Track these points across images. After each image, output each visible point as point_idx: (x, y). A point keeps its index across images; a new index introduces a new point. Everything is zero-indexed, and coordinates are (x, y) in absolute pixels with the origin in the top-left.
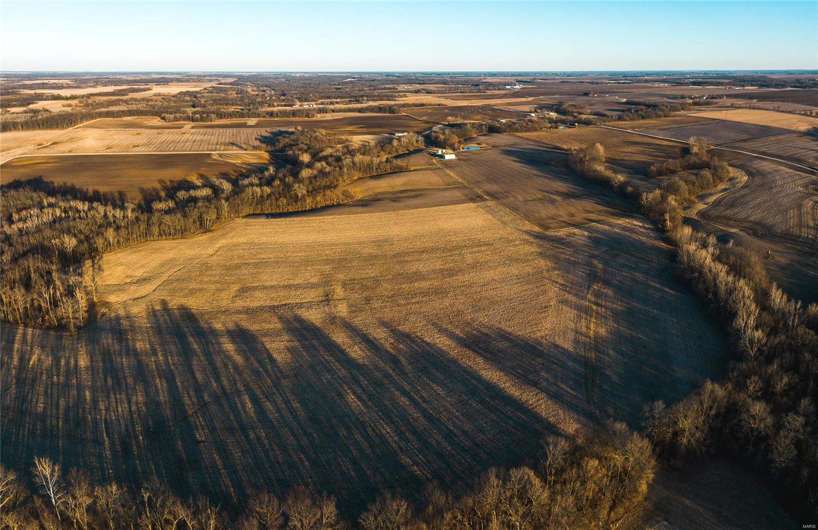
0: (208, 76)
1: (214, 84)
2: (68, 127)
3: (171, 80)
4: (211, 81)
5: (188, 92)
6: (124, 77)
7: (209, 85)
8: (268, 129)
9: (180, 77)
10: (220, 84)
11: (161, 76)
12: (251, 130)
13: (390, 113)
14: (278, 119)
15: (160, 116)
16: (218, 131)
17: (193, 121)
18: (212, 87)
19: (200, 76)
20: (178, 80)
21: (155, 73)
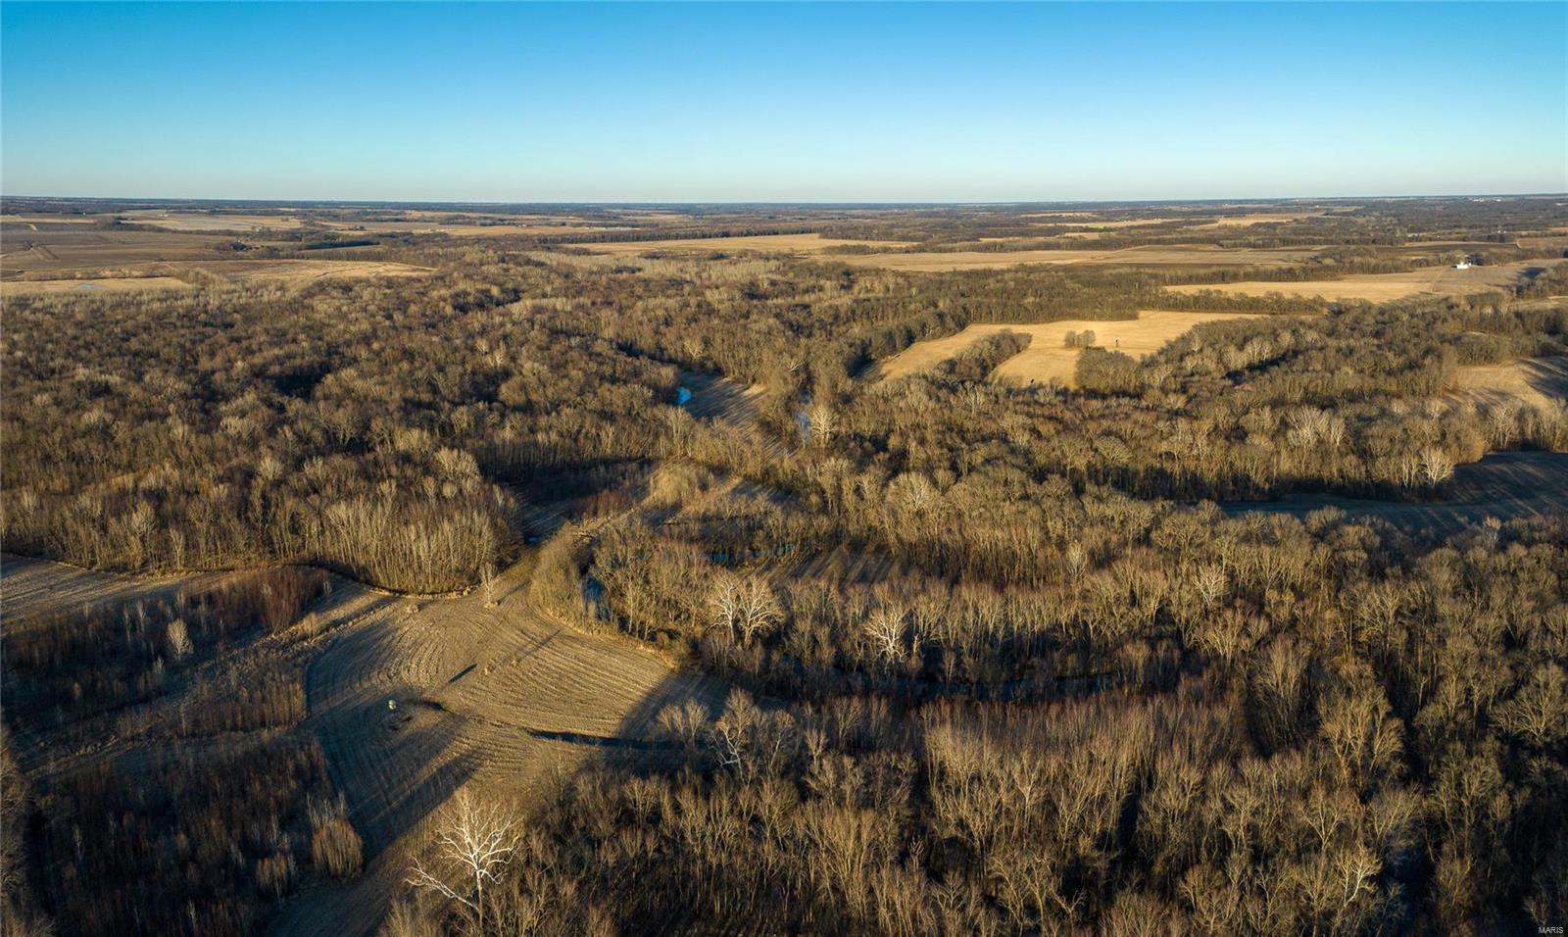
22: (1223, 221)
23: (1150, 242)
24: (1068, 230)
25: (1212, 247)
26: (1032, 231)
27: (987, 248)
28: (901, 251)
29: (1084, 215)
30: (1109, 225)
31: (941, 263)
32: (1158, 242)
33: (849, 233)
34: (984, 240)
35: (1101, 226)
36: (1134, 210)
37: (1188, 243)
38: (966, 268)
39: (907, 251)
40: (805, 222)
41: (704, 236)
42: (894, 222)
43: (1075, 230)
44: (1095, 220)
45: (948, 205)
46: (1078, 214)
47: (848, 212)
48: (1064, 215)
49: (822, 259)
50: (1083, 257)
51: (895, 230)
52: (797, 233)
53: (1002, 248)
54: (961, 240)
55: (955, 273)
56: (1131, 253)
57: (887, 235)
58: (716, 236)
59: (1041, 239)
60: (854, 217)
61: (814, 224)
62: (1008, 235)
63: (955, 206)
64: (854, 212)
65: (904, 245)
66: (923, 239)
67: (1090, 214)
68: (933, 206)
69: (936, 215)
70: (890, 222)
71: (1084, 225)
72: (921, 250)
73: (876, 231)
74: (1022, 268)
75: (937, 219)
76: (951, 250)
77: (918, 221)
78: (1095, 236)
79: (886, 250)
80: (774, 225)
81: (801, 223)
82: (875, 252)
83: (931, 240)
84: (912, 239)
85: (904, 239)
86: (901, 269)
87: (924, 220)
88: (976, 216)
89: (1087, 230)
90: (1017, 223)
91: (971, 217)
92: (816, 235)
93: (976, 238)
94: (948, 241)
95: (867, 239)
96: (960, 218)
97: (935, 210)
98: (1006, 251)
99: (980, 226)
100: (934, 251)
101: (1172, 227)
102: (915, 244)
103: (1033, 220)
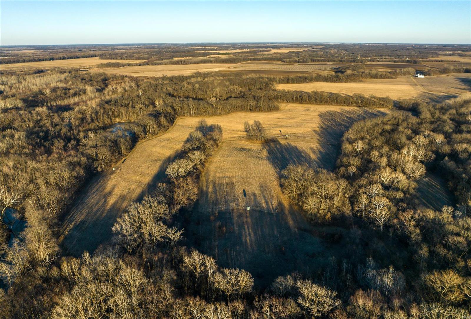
0: (305, 44)
1: (310, 49)
2: (237, 63)
3: (282, 47)
4: (307, 47)
5: (294, 52)
6: (249, 45)
7: (306, 49)
8: (337, 66)
9: (286, 45)
10: (314, 49)
11: (273, 45)
12: (328, 66)
13: (414, 63)
14: (344, 63)
15: (281, 61)
16: (312, 66)
17: (299, 63)
18: (308, 50)
19: (299, 45)
20: (286, 47)
21: (269, 43)
22: (273, 51)
23: (251, 60)
24: (211, 54)
25: (280, 62)
26: (196, 54)
27: (177, 63)
28: (136, 65)
29: (214, 47)
30: (228, 52)
31: (156, 71)
32: (254, 59)
33: (113, 56)
34: (176, 59)
35: (225, 52)
36: (234, 46)
37: (267, 60)
38: (169, 74)
39: (140, 65)
40: (95, 52)
41: (40, 60)
42: (135, 51)
43: (214, 54)
44: (220, 50)
45: (158, 44)
46: (212, 47)
47: (116, 47)
48: (206, 47)
49: (95, 71)
50: (224, 67)
51: (135, 54)
52: (89, 57)
53: (184, 63)
54: (165, 59)
55: (164, 78)
56: (245, 65)
57: (131, 57)
58: (47, 60)
59: (201, 58)
60: (118, 49)
61: (98, 52)
62: (186, 56)
63: (161, 44)
64: (119, 47)
65: (138, 62)
66: (148, 59)
67: (216, 47)
68: (152, 44)
69: (154, 48)
70: (133, 51)
71: (217, 52)
72: (146, 64)
73: (126, 55)
74: (198, 75)
75: (154, 50)
76: (161, 64)
77: (146, 50)
78: (223, 57)
79: (129, 65)
80: (78, 54)
81: (92, 52)
82: (123, 65)
83: (151, 59)
84: (143, 59)
85: (138, 58)
86: (136, 75)
87: (148, 50)
88: (170, 48)
89: (219, 54)
90: (188, 51)
91: (168, 48)
92: (97, 58)
93: (172, 58)
94: (159, 60)
95: (121, 59)
96: (164, 49)
97: (153, 46)
98: (186, 64)
99: (173, 52)
100: (153, 64)
101: (255, 53)
102: (144, 61)
103: (195, 50)
